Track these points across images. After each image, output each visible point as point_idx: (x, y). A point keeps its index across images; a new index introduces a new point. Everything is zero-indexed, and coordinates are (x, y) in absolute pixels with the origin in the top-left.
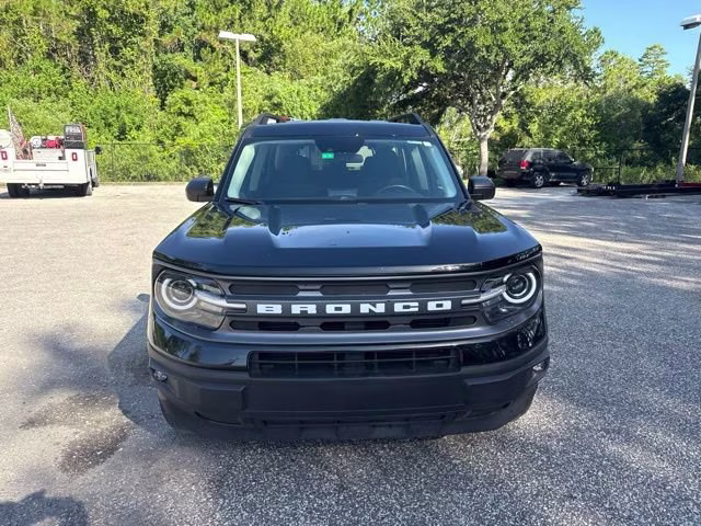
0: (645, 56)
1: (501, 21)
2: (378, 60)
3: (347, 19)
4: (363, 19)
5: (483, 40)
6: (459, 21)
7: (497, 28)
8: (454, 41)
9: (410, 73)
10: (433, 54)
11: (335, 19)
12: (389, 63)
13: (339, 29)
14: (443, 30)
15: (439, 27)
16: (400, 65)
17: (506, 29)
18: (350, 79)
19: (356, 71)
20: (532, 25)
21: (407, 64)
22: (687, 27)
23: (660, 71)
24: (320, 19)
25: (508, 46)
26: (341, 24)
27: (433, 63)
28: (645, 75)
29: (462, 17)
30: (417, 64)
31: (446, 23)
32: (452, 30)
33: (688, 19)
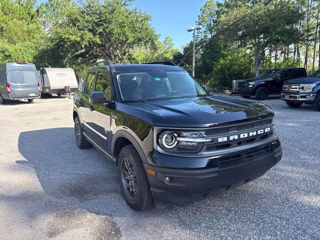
0: (165, 41)
1: (123, 23)
2: (67, 36)
3: (36, 14)
4: (44, 15)
5: (117, 30)
6: (105, 21)
7: (121, 26)
8: (104, 29)
9: (85, 43)
10: (94, 35)
11: (29, 14)
12: (73, 38)
13: (32, 19)
14: (98, 25)
15: (96, 23)
16: (79, 39)
17: (125, 27)
18: (51, 45)
19: (54, 41)
20: (135, 26)
21: (82, 39)
22: (189, 31)
23: (171, 47)
24: (21, 13)
25: (127, 33)
26: (33, 17)
27: (95, 39)
28: (166, 48)
29: (106, 19)
30: (88, 39)
31: (99, 21)
32: (102, 25)
33: (189, 28)
